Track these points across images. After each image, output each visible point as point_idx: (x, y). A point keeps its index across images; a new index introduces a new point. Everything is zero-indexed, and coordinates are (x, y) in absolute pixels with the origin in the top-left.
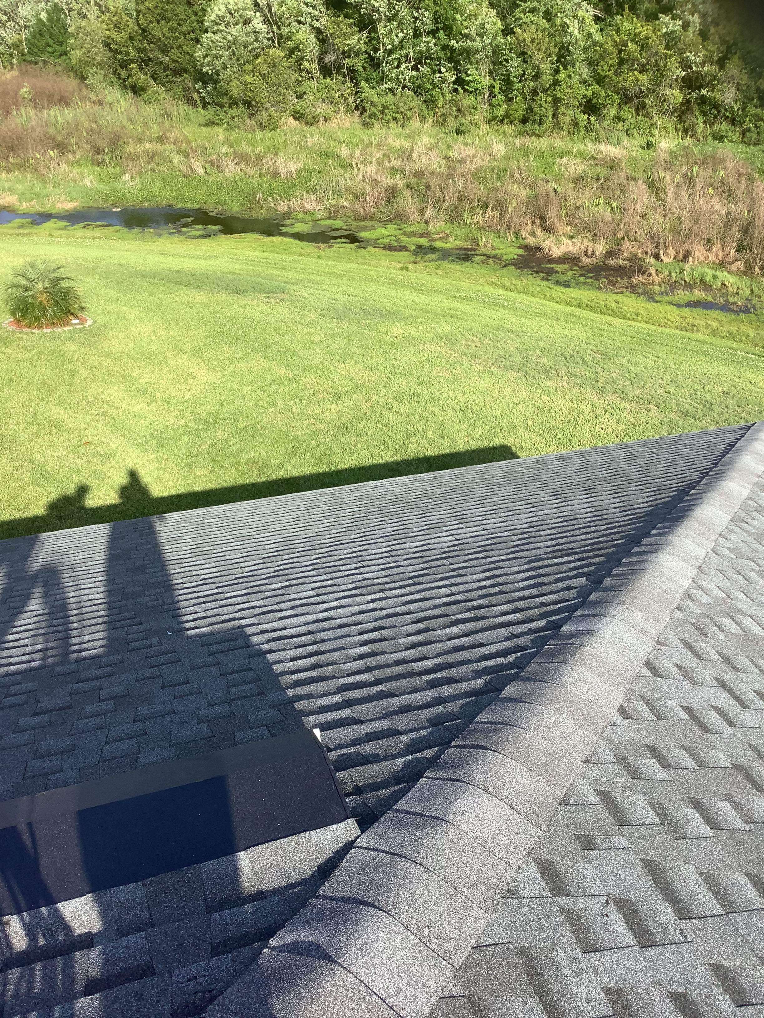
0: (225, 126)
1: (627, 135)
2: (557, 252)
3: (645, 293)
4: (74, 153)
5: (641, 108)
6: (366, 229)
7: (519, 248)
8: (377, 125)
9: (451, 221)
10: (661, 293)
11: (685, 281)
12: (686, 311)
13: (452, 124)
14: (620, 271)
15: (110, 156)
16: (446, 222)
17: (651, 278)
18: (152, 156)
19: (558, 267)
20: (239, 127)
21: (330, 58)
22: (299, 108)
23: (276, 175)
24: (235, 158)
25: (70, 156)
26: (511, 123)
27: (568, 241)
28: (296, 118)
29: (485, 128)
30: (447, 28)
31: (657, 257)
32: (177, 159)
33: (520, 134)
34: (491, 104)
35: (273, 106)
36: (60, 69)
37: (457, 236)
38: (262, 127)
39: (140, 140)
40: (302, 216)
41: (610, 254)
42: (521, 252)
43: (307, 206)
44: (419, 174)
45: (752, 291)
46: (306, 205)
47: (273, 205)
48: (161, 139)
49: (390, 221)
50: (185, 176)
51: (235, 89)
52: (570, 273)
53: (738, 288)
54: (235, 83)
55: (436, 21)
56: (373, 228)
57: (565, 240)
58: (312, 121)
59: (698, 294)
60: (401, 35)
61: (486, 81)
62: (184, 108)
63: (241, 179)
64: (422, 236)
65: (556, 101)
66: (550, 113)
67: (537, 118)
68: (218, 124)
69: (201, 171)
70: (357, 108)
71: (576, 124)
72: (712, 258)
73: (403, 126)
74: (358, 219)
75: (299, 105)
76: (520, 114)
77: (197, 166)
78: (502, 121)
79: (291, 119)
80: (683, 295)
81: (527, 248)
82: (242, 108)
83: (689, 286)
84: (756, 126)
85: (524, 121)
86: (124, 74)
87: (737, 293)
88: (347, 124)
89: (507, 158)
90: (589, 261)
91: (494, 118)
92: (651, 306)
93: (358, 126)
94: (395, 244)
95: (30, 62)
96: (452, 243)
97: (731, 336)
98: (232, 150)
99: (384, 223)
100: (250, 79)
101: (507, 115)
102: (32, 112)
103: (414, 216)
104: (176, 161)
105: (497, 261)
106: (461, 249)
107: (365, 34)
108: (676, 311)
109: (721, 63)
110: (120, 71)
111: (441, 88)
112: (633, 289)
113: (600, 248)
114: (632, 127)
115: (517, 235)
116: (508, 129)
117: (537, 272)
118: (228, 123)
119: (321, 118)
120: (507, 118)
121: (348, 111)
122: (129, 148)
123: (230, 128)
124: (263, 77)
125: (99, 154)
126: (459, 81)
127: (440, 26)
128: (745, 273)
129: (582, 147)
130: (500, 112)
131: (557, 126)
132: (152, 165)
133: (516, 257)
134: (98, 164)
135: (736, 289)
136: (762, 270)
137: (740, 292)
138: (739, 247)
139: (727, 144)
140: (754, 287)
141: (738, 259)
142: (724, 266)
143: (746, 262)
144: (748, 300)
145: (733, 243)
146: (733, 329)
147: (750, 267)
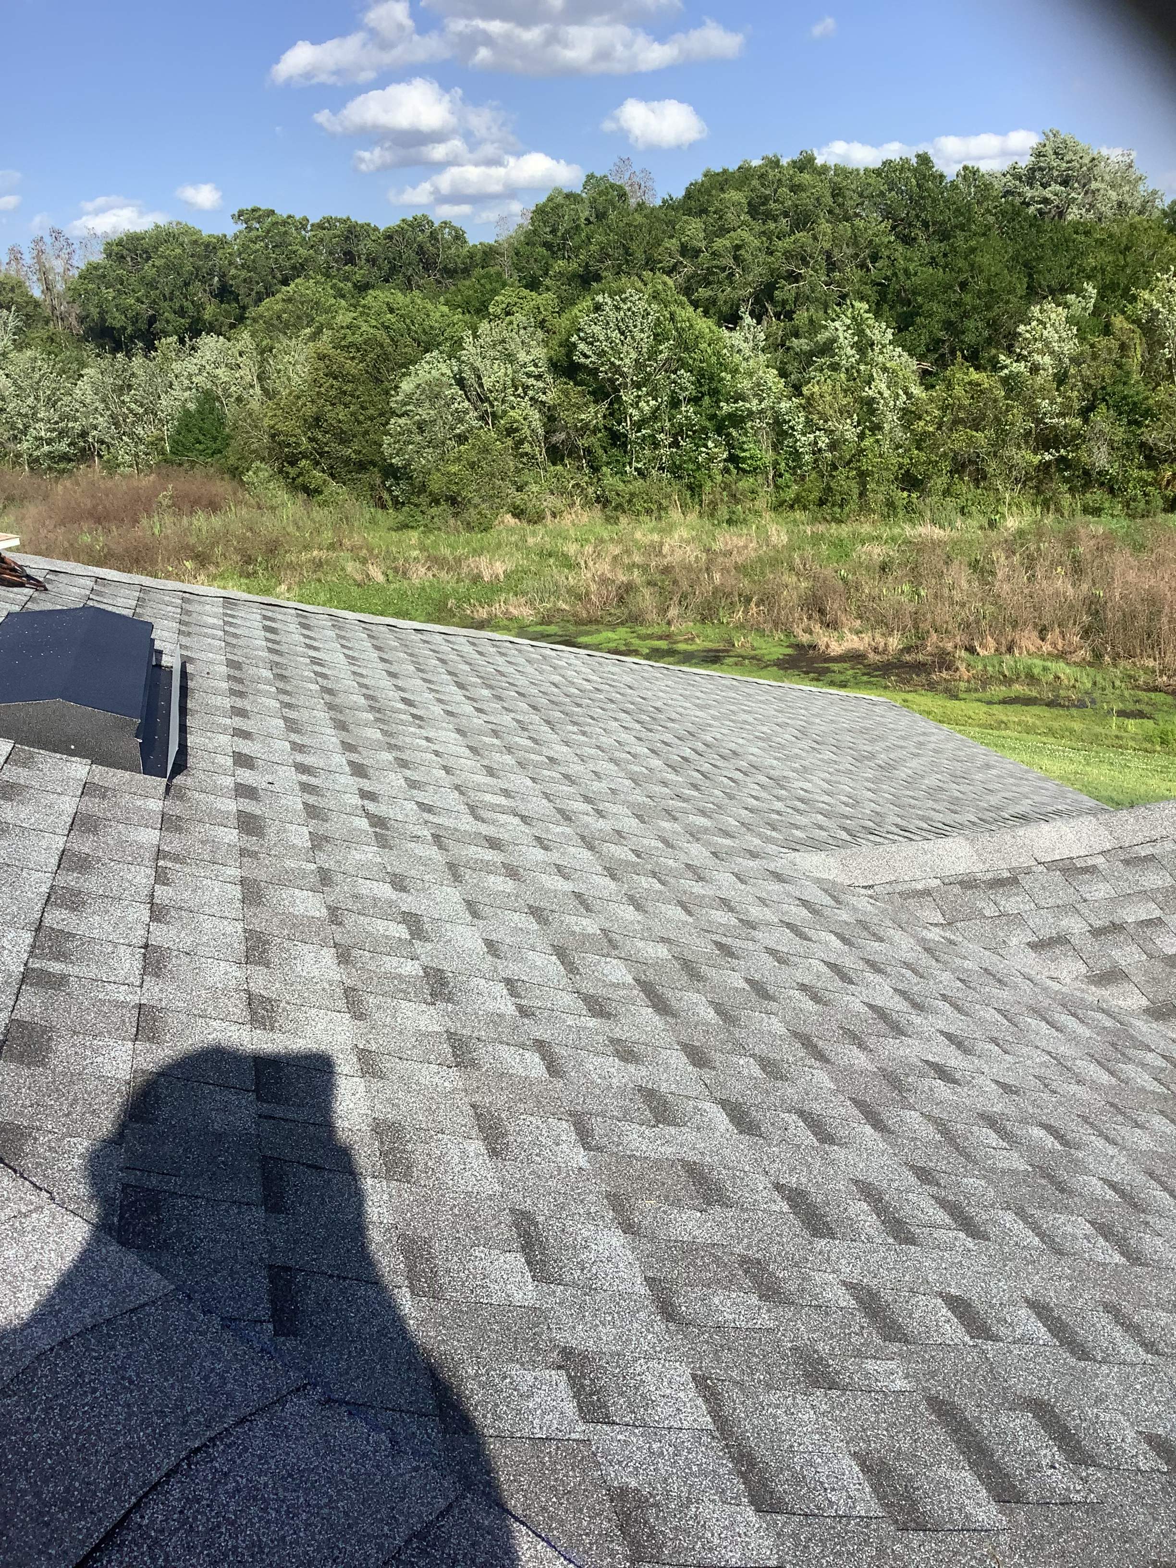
0: (422, 528)
1: (963, 514)
2: (837, 649)
3: (947, 690)
4: (217, 565)
5: (980, 477)
6: (587, 633)
7: (788, 647)
8: (624, 520)
9: (703, 620)
10: (968, 690)
11: (1005, 676)
12: (997, 709)
13: (723, 512)
14: (919, 667)
15: (264, 565)
16: (695, 621)
17: (958, 674)
18: (319, 565)
19: (835, 667)
20: (439, 529)
21: (559, 437)
22: (518, 502)
23: (476, 579)
24: (426, 562)
25: (212, 569)
26: (805, 508)
27: (855, 637)
28: (515, 515)
29: (768, 515)
30: (714, 393)
31: (971, 650)
32: (351, 567)
33: (814, 520)
34: (777, 487)
35: (484, 501)
36: (212, 470)
37: (707, 636)
38: (469, 527)
39: (307, 548)
40: (506, 622)
41: (908, 649)
42: (789, 651)
43: (515, 612)
44: (666, 570)
45: (1095, 683)
46: (511, 609)
47: (469, 612)
48: (332, 547)
49: (622, 624)
50: (359, 585)
51: (436, 483)
52: (850, 672)
53: (1076, 680)
54: (436, 476)
55: (698, 383)
56: (598, 631)
57: (849, 636)
58: (537, 518)
59: (1018, 689)
60: (652, 403)
61: (769, 456)
62: (369, 511)
63: (432, 586)
64: (660, 638)
65: (863, 475)
66: (856, 491)
67: (838, 498)
68: (412, 527)
69: (381, 578)
70: (598, 501)
71: (890, 504)
72: (1047, 647)
73: (659, 518)
74: (579, 622)
75: (519, 498)
76: (815, 495)
77: (376, 573)
78: (792, 507)
79: (509, 517)
80: (999, 691)
81: (799, 647)
82: (444, 506)
83: (1007, 681)
84: (1145, 494)
85: (821, 503)
86: (293, 472)
87: (1074, 687)
88: (585, 519)
89: (791, 547)
90: (878, 657)
91: (781, 504)
92: (951, 704)
93: (599, 521)
94: (624, 648)
95: (172, 463)
96: (700, 644)
97: (1051, 732)
98: (426, 554)
99: (612, 626)
100: (454, 469)
101: (798, 499)
102: (168, 519)
103: (653, 616)
104: (349, 569)
105: (755, 662)
106: (710, 650)
107: (605, 404)
108: (984, 708)
109: (1085, 413)
110: (288, 468)
111: (709, 469)
112: (931, 687)
113: (894, 643)
114: (970, 503)
115: (789, 633)
116: (798, 515)
117: (807, 673)
118: (426, 526)
119: (548, 513)
120: (798, 503)
121: (587, 504)
122: (291, 558)
123: (428, 530)
124: (472, 465)
125: (250, 564)
126: (733, 459)
127: (705, 389)
128: (1091, 665)
129: (897, 531)
130: (790, 494)
131: (865, 508)
132: (320, 574)
133: (781, 657)
134: (248, 576)
135: (1073, 682)
136: (1114, 659)
137: (1077, 685)
138: (1086, 633)
139: (1104, 518)
140: (1099, 679)
141: (1082, 648)
142: (1062, 657)
143: (1093, 651)
144: (1086, 693)
145: (1077, 628)
146: (1056, 725)
147: (1098, 656)
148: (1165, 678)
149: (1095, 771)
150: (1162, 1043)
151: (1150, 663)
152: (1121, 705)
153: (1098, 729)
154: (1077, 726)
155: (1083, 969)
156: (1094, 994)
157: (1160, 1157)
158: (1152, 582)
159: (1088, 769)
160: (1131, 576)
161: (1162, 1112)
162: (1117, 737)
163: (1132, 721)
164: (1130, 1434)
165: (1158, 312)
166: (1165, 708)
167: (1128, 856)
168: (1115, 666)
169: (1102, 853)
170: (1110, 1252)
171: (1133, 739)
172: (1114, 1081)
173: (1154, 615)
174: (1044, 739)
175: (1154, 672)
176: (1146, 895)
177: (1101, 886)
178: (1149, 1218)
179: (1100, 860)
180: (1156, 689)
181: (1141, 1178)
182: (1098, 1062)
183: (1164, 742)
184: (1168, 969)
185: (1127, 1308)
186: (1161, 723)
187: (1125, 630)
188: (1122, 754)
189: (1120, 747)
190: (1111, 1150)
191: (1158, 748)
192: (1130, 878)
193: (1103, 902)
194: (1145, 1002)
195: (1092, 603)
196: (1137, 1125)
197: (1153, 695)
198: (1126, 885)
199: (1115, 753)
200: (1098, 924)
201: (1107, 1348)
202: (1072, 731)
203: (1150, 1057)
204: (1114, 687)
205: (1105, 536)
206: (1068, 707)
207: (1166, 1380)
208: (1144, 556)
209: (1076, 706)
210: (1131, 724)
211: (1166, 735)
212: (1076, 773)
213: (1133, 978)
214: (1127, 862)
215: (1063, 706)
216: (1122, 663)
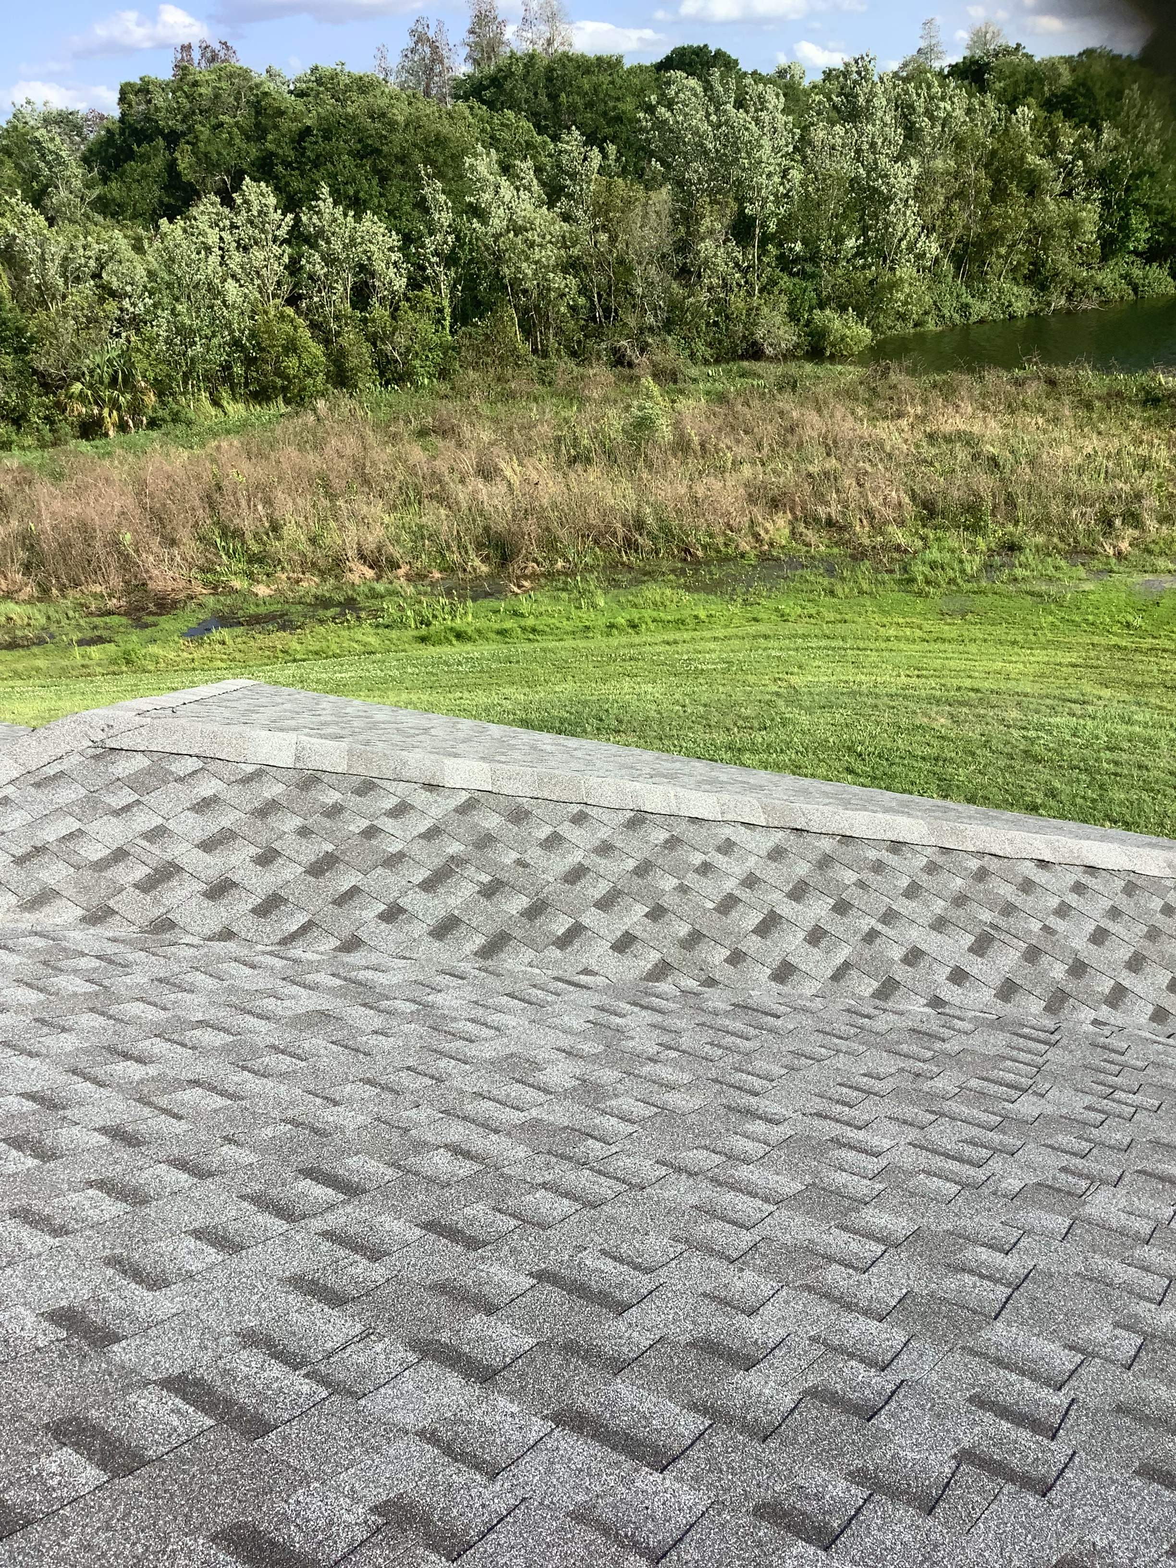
45: (49, 618)
53: (29, 618)
87: (29, 625)
97: (17, 675)
128: (40, 600)
135: (26, 620)
136: (61, 590)
137: (32, 622)
138: (27, 568)
139: (16, 451)
140: (51, 612)
141: (26, 585)
142: (8, 597)
143: (39, 584)
144: (43, 629)
145: (16, 566)
146: (20, 667)
147: (45, 591)
148: (115, 601)
149: (68, 704)
150: (97, 944)
151: (98, 589)
152: (80, 635)
153: (65, 663)
154: (41, 663)
155: (14, 900)
156: (28, 920)
157: (86, 1051)
158: (79, 510)
159: (60, 703)
160: (57, 505)
161: (91, 1010)
162: (83, 666)
163: (93, 648)
164: (30, 1320)
165: (14, 237)
166: (122, 629)
167: (37, 779)
168: (64, 597)
169: (11, 782)
170: (22, 1159)
171: (99, 665)
172: (42, 996)
173: (88, 541)
174: (11, 683)
175: (102, 596)
176: (62, 811)
177: (16, 814)
178: (68, 1113)
179: (10, 790)
180: (110, 613)
181: (63, 1078)
182: (27, 984)
183: (128, 662)
184: (96, 875)
185: (37, 1205)
186: (121, 644)
187: (65, 560)
188: (92, 681)
189: (89, 675)
190: (33, 1063)
191: (124, 668)
192: (44, 799)
193: (21, 830)
194: (80, 912)
195: (24, 538)
196: (64, 1030)
197: (107, 619)
198: (41, 807)
199: (85, 682)
200: (19, 852)
201: (13, 1252)
202: (38, 670)
203: (84, 963)
204: (68, 618)
205: (21, 469)
206: (28, 646)
207: (72, 1253)
208: (65, 484)
209: (34, 644)
210: (95, 651)
211: (130, 655)
212: (50, 710)
213: (63, 893)
214: (37, 785)
215: (23, 647)
216: (70, 592)
